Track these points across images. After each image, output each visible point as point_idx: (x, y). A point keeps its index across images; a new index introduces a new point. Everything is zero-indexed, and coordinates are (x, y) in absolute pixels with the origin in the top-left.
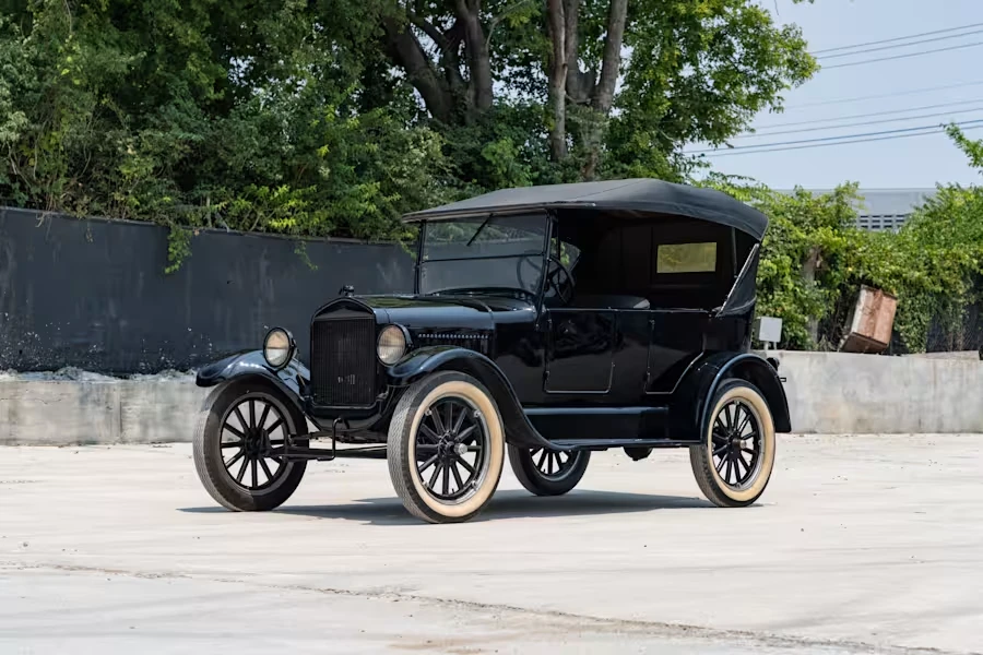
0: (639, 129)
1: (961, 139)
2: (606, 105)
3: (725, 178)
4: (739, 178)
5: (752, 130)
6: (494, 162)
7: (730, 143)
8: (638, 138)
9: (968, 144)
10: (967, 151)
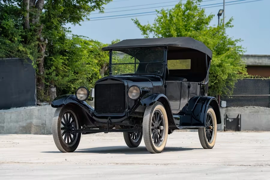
0: (53, 17)
1: (139, 24)
2: (41, 8)
3: (78, 36)
4: (83, 37)
5: (89, 19)
6: (7, 28)
7: (80, 24)
8: (53, 21)
9: (141, 26)
10: (141, 29)
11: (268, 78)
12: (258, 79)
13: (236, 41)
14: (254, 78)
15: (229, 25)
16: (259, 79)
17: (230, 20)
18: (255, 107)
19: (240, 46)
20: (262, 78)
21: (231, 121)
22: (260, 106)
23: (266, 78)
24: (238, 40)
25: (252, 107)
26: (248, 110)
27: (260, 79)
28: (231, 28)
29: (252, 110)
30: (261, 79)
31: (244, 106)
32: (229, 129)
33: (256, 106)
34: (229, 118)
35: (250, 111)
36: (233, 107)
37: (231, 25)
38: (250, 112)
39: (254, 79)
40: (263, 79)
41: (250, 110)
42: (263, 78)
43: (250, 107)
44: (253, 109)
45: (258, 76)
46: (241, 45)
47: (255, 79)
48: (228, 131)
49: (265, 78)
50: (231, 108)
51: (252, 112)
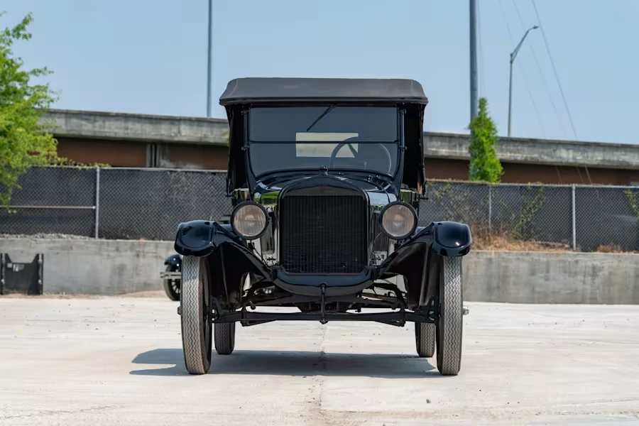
11: (93, 165)
12: (68, 168)
13: (34, 72)
14: (59, 164)
15: (22, 32)
16: (70, 167)
17: (26, 22)
18: (63, 236)
19: (45, 85)
20: (77, 166)
21: (17, 270)
22: (74, 234)
23: (88, 165)
24: (40, 72)
25: (53, 235)
26: (46, 242)
27: (73, 167)
28: (25, 40)
29: (54, 242)
30: (75, 169)
31: (35, 233)
32: (12, 289)
33: (64, 234)
34: (13, 264)
35: (52, 245)
36: (8, 235)
37: (27, 32)
38: (51, 249)
39: (59, 166)
40: (80, 168)
41: (49, 243)
42: (79, 165)
43: (50, 235)
44: (57, 240)
45: (69, 160)
46: (48, 84)
47: (61, 168)
48: (11, 295)
49: (85, 167)
50: (4, 237)
51: (57, 248)
